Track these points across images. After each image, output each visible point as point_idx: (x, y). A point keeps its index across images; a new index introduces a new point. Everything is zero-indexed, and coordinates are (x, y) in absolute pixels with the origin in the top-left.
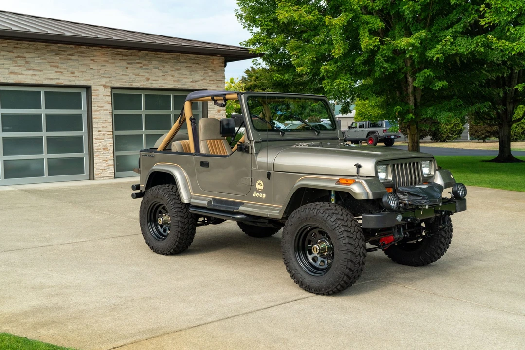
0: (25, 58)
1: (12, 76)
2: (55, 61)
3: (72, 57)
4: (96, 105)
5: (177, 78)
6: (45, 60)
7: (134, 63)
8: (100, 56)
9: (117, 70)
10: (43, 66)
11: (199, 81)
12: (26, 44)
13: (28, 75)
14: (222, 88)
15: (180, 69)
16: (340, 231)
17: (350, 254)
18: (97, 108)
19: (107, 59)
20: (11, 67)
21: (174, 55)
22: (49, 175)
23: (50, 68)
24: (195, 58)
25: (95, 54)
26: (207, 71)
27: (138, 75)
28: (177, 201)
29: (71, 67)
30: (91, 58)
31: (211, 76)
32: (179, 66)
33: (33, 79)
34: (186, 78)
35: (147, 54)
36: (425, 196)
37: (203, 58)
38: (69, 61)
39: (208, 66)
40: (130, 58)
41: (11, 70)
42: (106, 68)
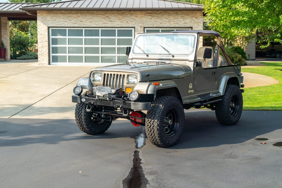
0: (109, 17)
1: (104, 24)
2: (120, 18)
3: (128, 16)
5: (176, 22)
6: (117, 17)
7: (155, 16)
8: (139, 15)
9: (147, 20)
10: (116, 20)
11: (188, 23)
12: (109, 12)
13: (110, 24)
15: (178, 18)
19: (142, 16)
21: (175, 12)
23: (118, 21)
25: (137, 14)
26: (192, 18)
27: (157, 22)
29: (127, 20)
30: (136, 16)
31: (195, 21)
32: (177, 16)
33: (112, 25)
34: (181, 22)
35: (161, 12)
37: (191, 12)
38: (126, 17)
39: (193, 15)
40: (153, 14)
41: (103, 22)
42: (142, 19)
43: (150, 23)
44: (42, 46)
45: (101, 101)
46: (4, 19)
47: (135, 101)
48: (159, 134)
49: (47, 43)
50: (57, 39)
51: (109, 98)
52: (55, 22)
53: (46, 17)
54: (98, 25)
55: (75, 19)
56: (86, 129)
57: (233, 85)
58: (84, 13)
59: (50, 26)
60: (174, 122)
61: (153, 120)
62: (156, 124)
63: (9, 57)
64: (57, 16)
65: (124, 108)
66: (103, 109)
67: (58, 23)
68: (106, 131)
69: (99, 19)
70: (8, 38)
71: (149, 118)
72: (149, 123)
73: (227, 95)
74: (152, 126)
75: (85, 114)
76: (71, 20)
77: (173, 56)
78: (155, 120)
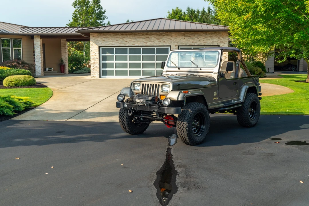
0: (149, 37)
1: (145, 43)
2: (158, 38)
3: (164, 36)
5: (205, 41)
6: (155, 38)
7: (188, 37)
8: (174, 35)
9: (181, 39)
10: (155, 40)
11: (216, 42)
12: (149, 33)
13: (150, 43)
15: (207, 38)
19: (177, 36)
21: (204, 32)
23: (157, 40)
25: (172, 34)
27: (189, 41)
29: (164, 39)
30: (171, 36)
31: (221, 40)
32: (206, 36)
34: (210, 41)
35: (193, 33)
37: (218, 33)
39: (220, 35)
40: (186, 35)
41: (144, 42)
42: (176, 39)
43: (183, 42)
44: (94, 62)
45: (140, 106)
46: (63, 40)
47: (168, 106)
48: (188, 134)
49: (98, 60)
50: (106, 56)
51: (146, 104)
52: (105, 42)
53: (97, 38)
54: (140, 44)
55: (121, 40)
56: (128, 130)
57: (252, 93)
58: (128, 34)
59: (100, 45)
60: (201, 124)
61: (183, 123)
62: (186, 126)
63: (67, 71)
64: (106, 37)
65: (159, 113)
66: (141, 113)
67: (107, 43)
68: (145, 132)
69: (141, 39)
70: (67, 56)
71: (180, 121)
72: (180, 125)
73: (247, 101)
74: (182, 127)
75: (127, 118)
76: (117, 41)
77: (201, 69)
78: (185, 123)
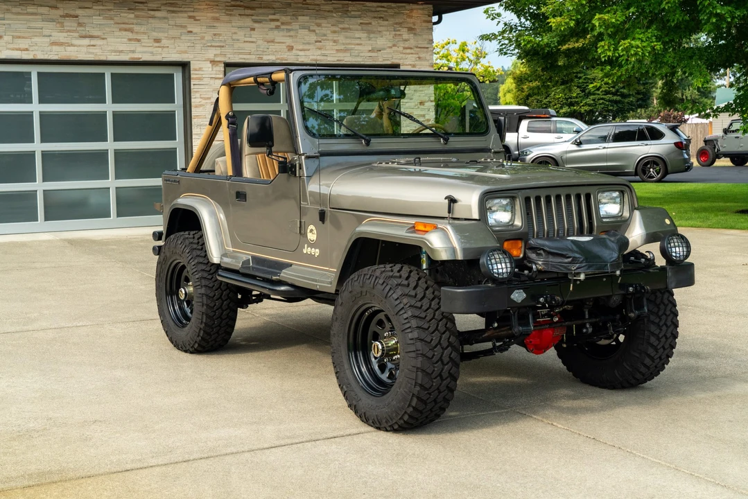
0: (77, 17)
1: (55, 48)
2: (126, 21)
3: (157, 14)
4: (198, 95)
5: (344, 44)
6: (112, 19)
7: (266, 20)
9: (235, 33)
10: (107, 29)
11: (384, 49)
13: (83, 46)
14: (428, 61)
15: (349, 29)
16: (405, 316)
17: (420, 359)
18: (200, 100)
19: (217, 15)
20: (53, 34)
22: (119, 215)
23: (119, 33)
24: (378, 9)
25: (195, 7)
26: (399, 30)
27: (273, 41)
28: (201, 260)
29: (154, 30)
30: (191, 14)
31: (406, 40)
32: (347, 23)
33: (92, 53)
34: (360, 44)
35: (289, 4)
36: (577, 255)
37: (393, 8)
38: (151, 20)
39: (401, 21)
41: (53, 39)
42: (216, 31)
43: (249, 47)
54: (27, 50)
69: (33, 24)
